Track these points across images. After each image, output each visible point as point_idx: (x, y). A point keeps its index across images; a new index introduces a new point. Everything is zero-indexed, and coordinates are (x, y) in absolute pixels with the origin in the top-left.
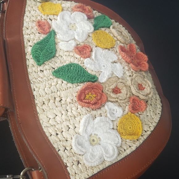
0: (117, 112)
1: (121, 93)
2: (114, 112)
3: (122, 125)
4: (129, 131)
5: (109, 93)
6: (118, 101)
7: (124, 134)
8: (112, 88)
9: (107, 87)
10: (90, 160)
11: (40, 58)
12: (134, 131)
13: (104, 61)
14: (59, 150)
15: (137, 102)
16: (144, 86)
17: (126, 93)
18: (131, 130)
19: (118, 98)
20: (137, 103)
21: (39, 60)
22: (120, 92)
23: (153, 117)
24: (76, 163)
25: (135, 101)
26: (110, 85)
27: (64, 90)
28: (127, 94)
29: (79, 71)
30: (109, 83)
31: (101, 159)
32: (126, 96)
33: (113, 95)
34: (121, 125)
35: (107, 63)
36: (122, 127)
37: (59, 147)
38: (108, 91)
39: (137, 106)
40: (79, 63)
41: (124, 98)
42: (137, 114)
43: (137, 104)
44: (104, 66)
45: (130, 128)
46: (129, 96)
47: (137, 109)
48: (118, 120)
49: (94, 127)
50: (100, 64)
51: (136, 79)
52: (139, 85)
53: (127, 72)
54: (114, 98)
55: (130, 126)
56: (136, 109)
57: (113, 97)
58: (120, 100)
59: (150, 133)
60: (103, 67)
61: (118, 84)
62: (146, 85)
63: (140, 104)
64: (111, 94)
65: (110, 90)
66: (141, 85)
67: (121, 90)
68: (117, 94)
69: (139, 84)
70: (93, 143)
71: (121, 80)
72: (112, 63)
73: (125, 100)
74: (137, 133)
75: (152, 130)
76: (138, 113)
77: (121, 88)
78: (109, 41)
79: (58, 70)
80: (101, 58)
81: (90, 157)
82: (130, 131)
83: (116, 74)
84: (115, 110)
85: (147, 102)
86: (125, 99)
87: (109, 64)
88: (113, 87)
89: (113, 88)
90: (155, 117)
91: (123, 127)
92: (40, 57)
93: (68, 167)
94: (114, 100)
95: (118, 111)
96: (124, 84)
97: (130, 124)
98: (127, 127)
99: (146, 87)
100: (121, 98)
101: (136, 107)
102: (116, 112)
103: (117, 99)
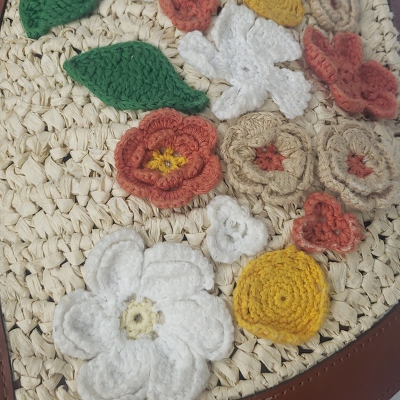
0: (246, 237)
1: (283, 170)
2: (234, 235)
3: (253, 284)
4: (275, 308)
5: (238, 160)
6: (263, 195)
7: (252, 315)
8: (255, 145)
9: (239, 137)
10: (97, 388)
11: (42, 15)
12: (295, 312)
13: (250, 51)
14: (15, 327)
15: (329, 214)
16: (369, 165)
17: (298, 173)
18: (284, 306)
19: (264, 185)
20: (330, 218)
21: (36, 20)
22: (280, 168)
23: (384, 284)
24: (49, 383)
25: (324, 211)
26: (252, 133)
27: (86, 125)
28: (301, 179)
29: (151, 70)
30: (248, 127)
31: (134, 394)
32: (298, 184)
33: (250, 171)
34: (248, 281)
35: (259, 61)
36: (252, 289)
37: (19, 316)
38: (238, 151)
39: (325, 229)
40: (163, 45)
41: (286, 191)
42: (322, 258)
43: (330, 223)
44: (245, 69)
45: (283, 299)
46: (306, 188)
47: (322, 238)
48: (244, 263)
49: (144, 277)
50: (235, 59)
51: (347, 136)
52: (354, 160)
53: (319, 109)
54: (252, 182)
55: (282, 291)
56: (320, 240)
57: (249, 176)
58: (272, 193)
59: (354, 339)
60: (240, 72)
61: (280, 138)
62: (377, 164)
63: (339, 224)
64: (245, 165)
65: (246, 152)
66: (361, 160)
67: (284, 162)
68: (266, 169)
69: (353, 156)
70: (133, 326)
71: (291, 126)
72: (275, 65)
73: (290, 198)
74: (306, 321)
75: (365, 329)
76: (326, 254)
77: (285, 154)
78: (285, 4)
79: (87, 58)
80: (242, 40)
81: (101, 376)
82: (279, 311)
83: (279, 103)
84: (242, 228)
85: (368, 223)
86: (288, 194)
87: (265, 68)
88: (257, 142)
89: (259, 145)
90: (391, 284)
91: (258, 292)
92: (41, 11)
93: (21, 387)
94: (249, 189)
95: (250, 232)
96: (298, 142)
97: (285, 287)
98: (271, 294)
99: (376, 170)
100: (274, 188)
101: (323, 232)
102: (244, 234)
103: (259, 189)
